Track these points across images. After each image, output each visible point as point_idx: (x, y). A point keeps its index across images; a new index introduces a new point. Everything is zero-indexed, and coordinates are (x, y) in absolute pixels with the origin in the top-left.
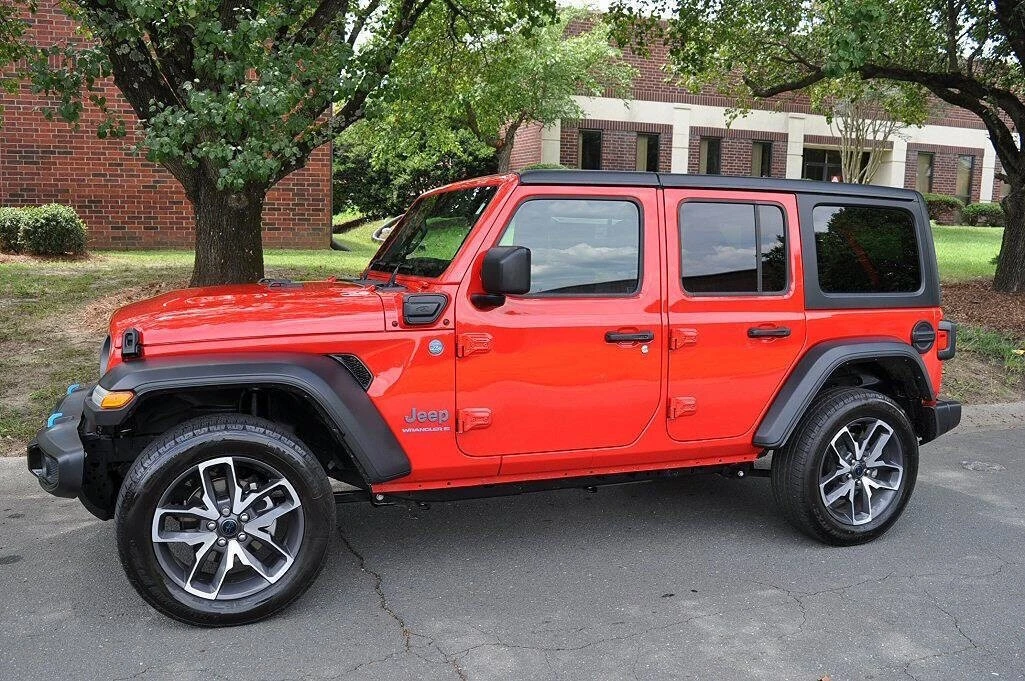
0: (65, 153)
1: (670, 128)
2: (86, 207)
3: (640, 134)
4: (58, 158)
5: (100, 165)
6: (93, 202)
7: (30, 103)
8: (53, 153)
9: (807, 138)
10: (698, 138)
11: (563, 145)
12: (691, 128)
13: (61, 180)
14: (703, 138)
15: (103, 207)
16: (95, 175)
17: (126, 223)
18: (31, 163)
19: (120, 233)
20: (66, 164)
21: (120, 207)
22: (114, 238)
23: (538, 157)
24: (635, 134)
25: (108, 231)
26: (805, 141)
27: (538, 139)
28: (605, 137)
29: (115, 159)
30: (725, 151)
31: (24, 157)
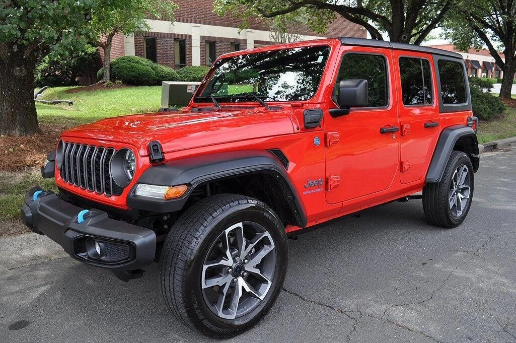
1: (190, 36)
3: (176, 40)
9: (255, 42)
10: (204, 41)
11: (136, 46)
12: (201, 36)
14: (207, 42)
23: (123, 53)
24: (173, 40)
26: (255, 43)
27: (122, 42)
28: (158, 41)
30: (217, 48)
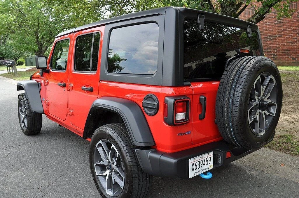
0: (280, 36)
2: (285, 52)
4: (278, 38)
5: (290, 39)
6: (287, 51)
7: (271, 22)
8: (277, 36)
13: (278, 45)
15: (290, 52)
16: (288, 42)
17: (297, 57)
18: (270, 40)
19: (294, 61)
20: (280, 39)
21: (295, 52)
22: (292, 62)
25: (291, 60)
29: (295, 37)
31: (273, 38)
